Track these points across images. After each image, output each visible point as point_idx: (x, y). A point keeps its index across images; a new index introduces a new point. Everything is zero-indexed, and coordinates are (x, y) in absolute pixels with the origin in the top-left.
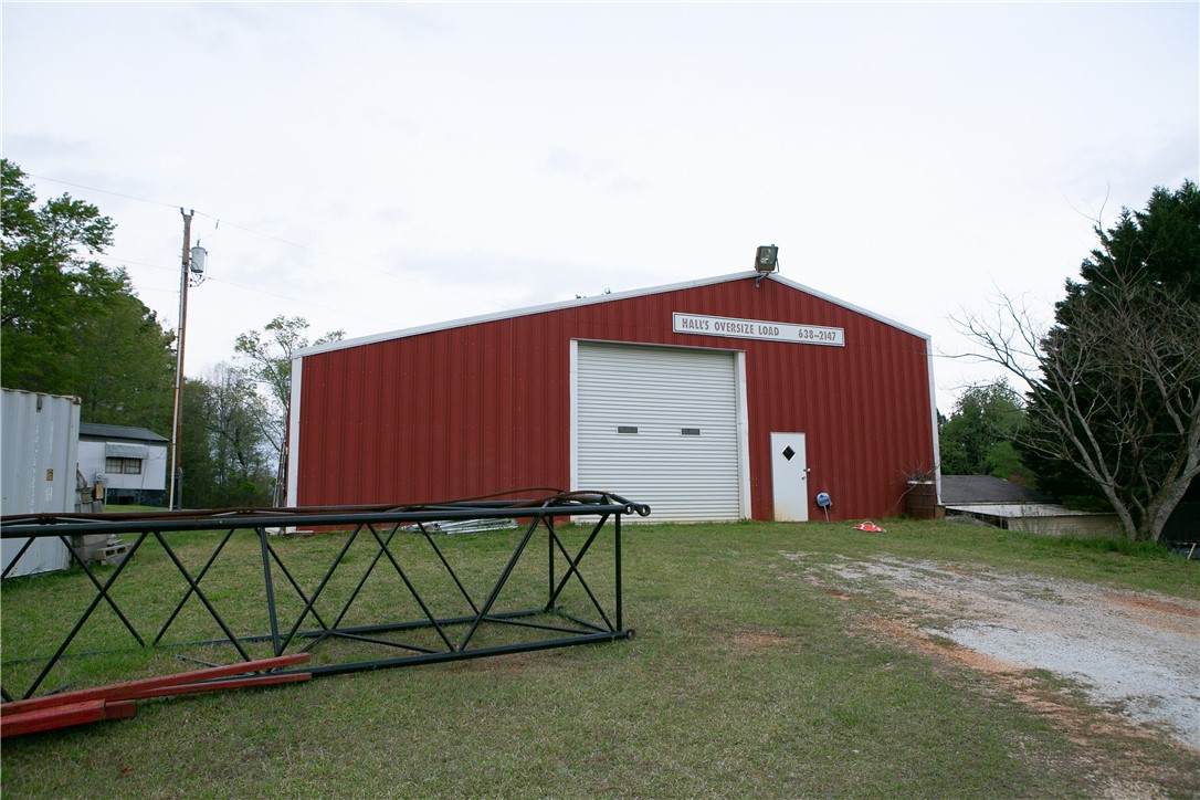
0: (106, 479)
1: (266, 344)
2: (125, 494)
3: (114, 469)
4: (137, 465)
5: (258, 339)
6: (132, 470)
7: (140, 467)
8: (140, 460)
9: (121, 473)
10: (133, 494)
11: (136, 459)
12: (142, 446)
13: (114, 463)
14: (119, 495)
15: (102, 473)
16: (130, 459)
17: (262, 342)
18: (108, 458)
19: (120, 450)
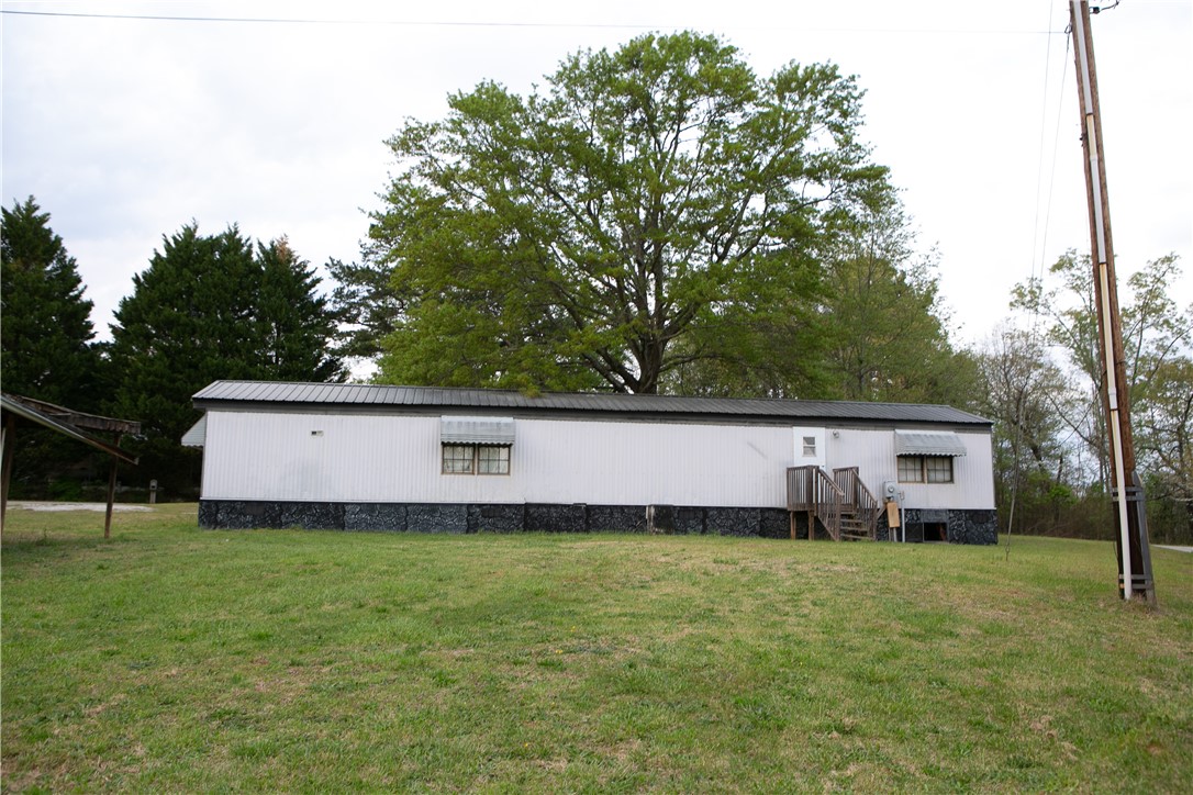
0: (901, 494)
1: (1052, 294)
2: (933, 519)
3: (911, 476)
4: (947, 466)
5: (1040, 288)
6: (940, 476)
7: (951, 470)
8: (951, 458)
9: (923, 481)
10: (945, 519)
11: (945, 457)
12: (951, 433)
13: (910, 465)
14: (923, 520)
15: (893, 483)
16: (935, 458)
17: (1044, 291)
18: (900, 457)
19: (918, 443)
